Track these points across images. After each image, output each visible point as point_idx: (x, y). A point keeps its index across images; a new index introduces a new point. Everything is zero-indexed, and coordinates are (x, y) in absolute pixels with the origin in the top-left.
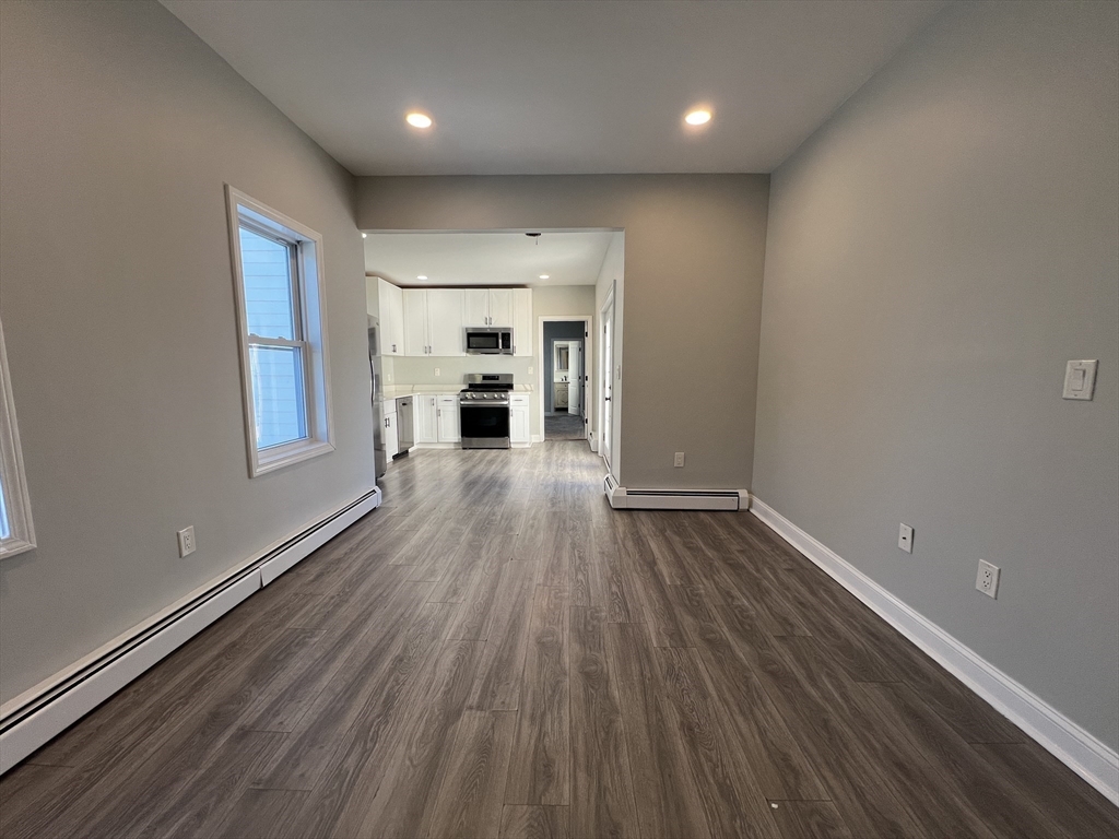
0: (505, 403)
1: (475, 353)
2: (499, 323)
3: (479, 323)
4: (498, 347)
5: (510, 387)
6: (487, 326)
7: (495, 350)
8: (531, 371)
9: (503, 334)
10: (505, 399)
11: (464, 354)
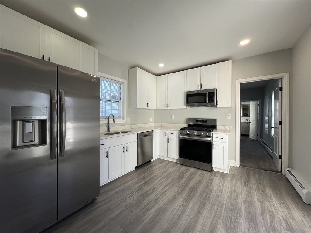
0: (210, 139)
1: (192, 106)
2: (207, 86)
3: (194, 88)
4: (205, 102)
5: (214, 127)
6: (200, 89)
7: (204, 104)
8: (230, 117)
9: (209, 93)
10: (210, 137)
11: (185, 107)
